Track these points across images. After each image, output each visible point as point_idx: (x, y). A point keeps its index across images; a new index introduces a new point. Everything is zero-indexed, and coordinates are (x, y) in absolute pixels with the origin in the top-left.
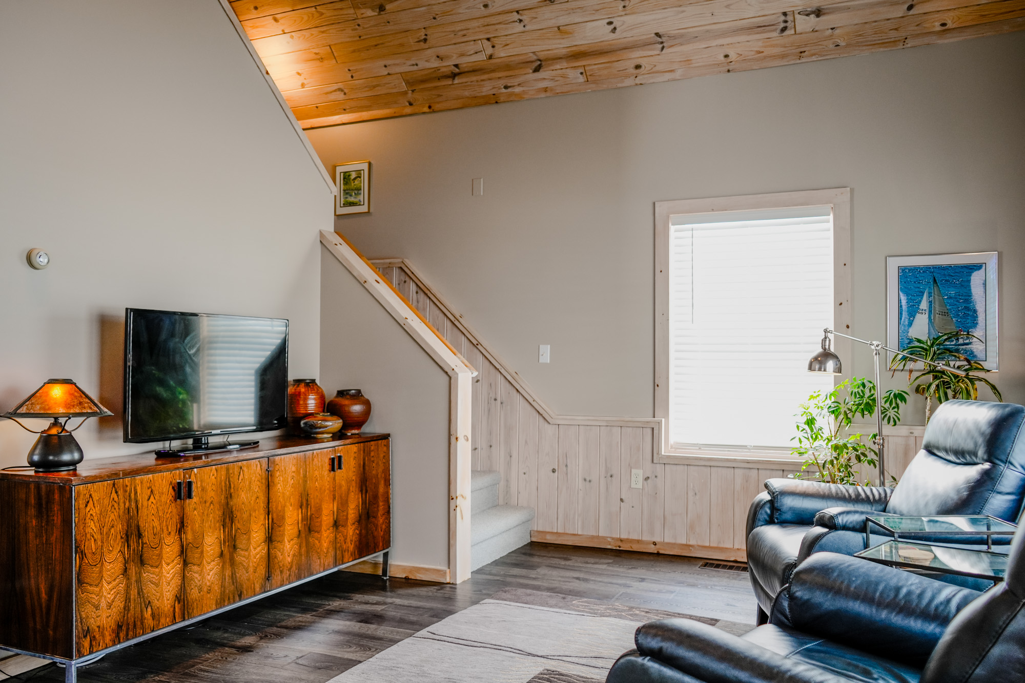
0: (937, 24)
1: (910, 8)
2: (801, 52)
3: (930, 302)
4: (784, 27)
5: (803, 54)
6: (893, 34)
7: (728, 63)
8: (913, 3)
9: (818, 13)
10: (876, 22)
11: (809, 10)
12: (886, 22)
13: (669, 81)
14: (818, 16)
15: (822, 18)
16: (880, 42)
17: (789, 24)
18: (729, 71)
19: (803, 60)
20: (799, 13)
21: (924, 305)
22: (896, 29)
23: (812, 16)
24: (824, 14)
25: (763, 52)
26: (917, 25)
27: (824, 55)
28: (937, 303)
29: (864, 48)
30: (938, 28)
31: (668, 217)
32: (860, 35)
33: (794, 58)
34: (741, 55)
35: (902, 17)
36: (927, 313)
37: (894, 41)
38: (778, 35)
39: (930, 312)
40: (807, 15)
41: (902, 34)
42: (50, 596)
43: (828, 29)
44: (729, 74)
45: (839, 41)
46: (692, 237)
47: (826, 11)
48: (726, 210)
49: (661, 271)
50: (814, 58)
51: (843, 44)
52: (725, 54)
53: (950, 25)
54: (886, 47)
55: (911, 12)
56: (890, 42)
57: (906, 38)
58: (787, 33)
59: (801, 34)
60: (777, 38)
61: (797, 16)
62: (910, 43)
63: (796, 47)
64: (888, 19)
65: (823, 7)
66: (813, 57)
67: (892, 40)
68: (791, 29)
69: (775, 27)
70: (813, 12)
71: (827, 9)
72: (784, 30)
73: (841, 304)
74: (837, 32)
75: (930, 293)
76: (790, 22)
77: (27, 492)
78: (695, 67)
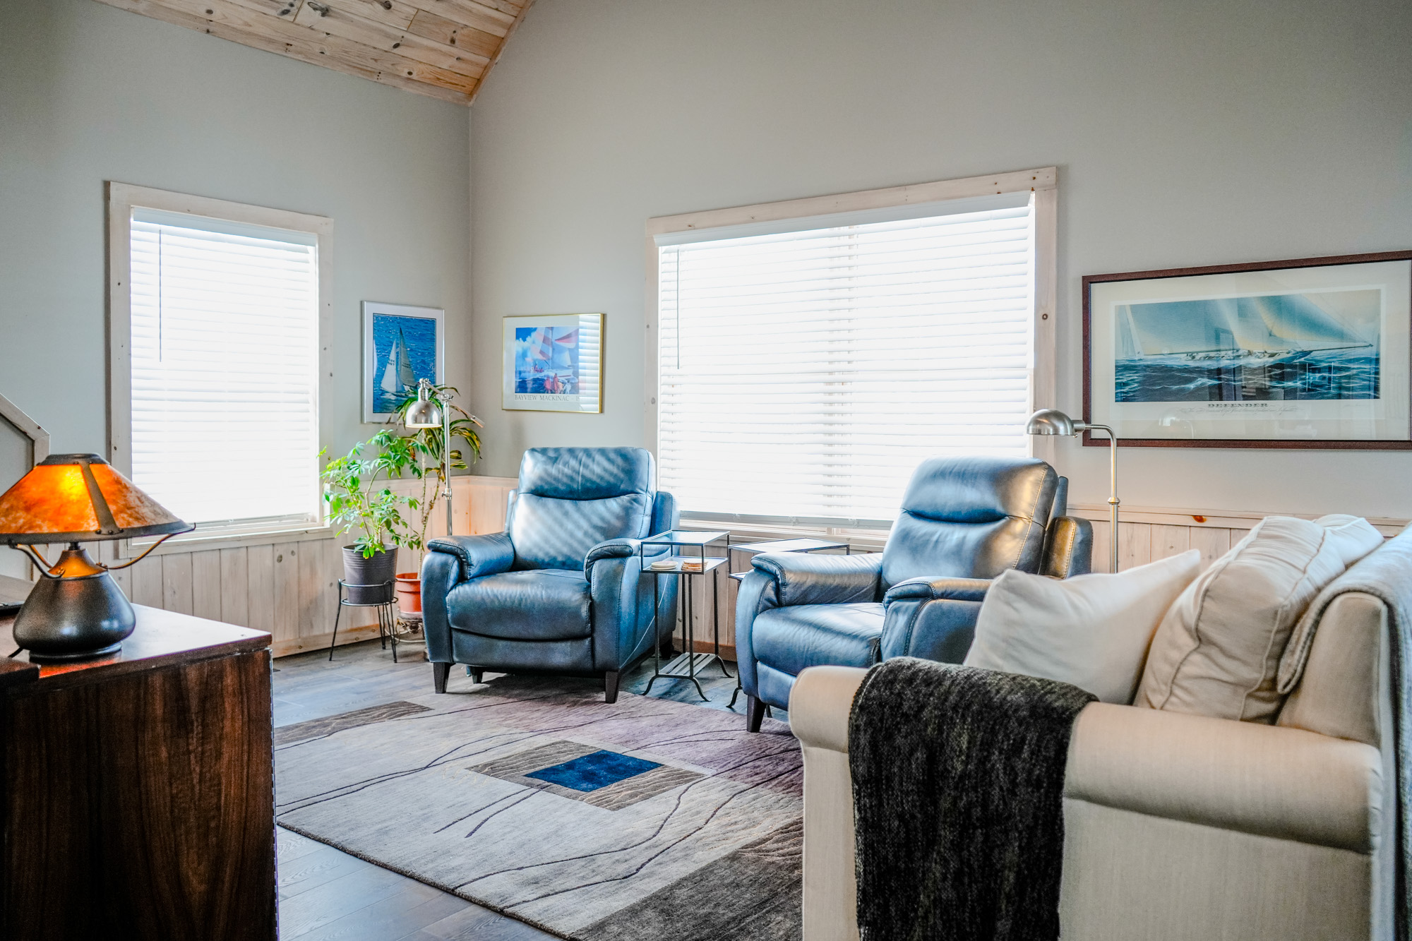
0: (407, 71)
1: (396, 46)
2: (288, 44)
3: (397, 353)
4: (286, 10)
5: (289, 47)
6: (371, 64)
7: (207, 20)
8: (401, 43)
9: (325, 12)
10: (365, 45)
11: (319, 4)
12: (372, 50)
13: (128, 10)
14: (323, 15)
15: (326, 19)
16: (360, 67)
17: (294, 10)
18: (208, 31)
19: (289, 55)
20: (309, 3)
21: (393, 356)
22: (376, 60)
23: (319, 12)
24: (329, 16)
25: (250, 26)
26: (392, 65)
27: (309, 58)
28: (402, 355)
29: (346, 66)
30: (405, 75)
31: (130, 208)
32: (346, 52)
33: (281, 48)
34: (227, 18)
35: (386, 51)
36: (395, 363)
37: (370, 72)
38: (276, 15)
39: (397, 363)
40: (315, 9)
41: (378, 66)
42: (214, 880)
43: (323, 33)
44: (207, 35)
45: (326, 49)
46: (160, 243)
47: (333, 14)
48: (205, 215)
49: (119, 284)
50: (300, 57)
51: (327, 53)
52: (209, 9)
53: (414, 76)
54: (363, 74)
55: (395, 51)
56: (367, 71)
57: (380, 73)
58: (287, 17)
59: (298, 25)
60: (273, 18)
61: (305, 6)
62: (383, 79)
63: (286, 36)
64: (375, 48)
65: (332, 9)
66: (300, 55)
67: (369, 69)
68: (293, 15)
69: (279, 5)
70: (321, 9)
71: (335, 12)
72: (285, 12)
73: (325, 349)
74: (330, 39)
75: (397, 344)
76: (294, 8)
77: (138, 696)
78: (166, 7)
